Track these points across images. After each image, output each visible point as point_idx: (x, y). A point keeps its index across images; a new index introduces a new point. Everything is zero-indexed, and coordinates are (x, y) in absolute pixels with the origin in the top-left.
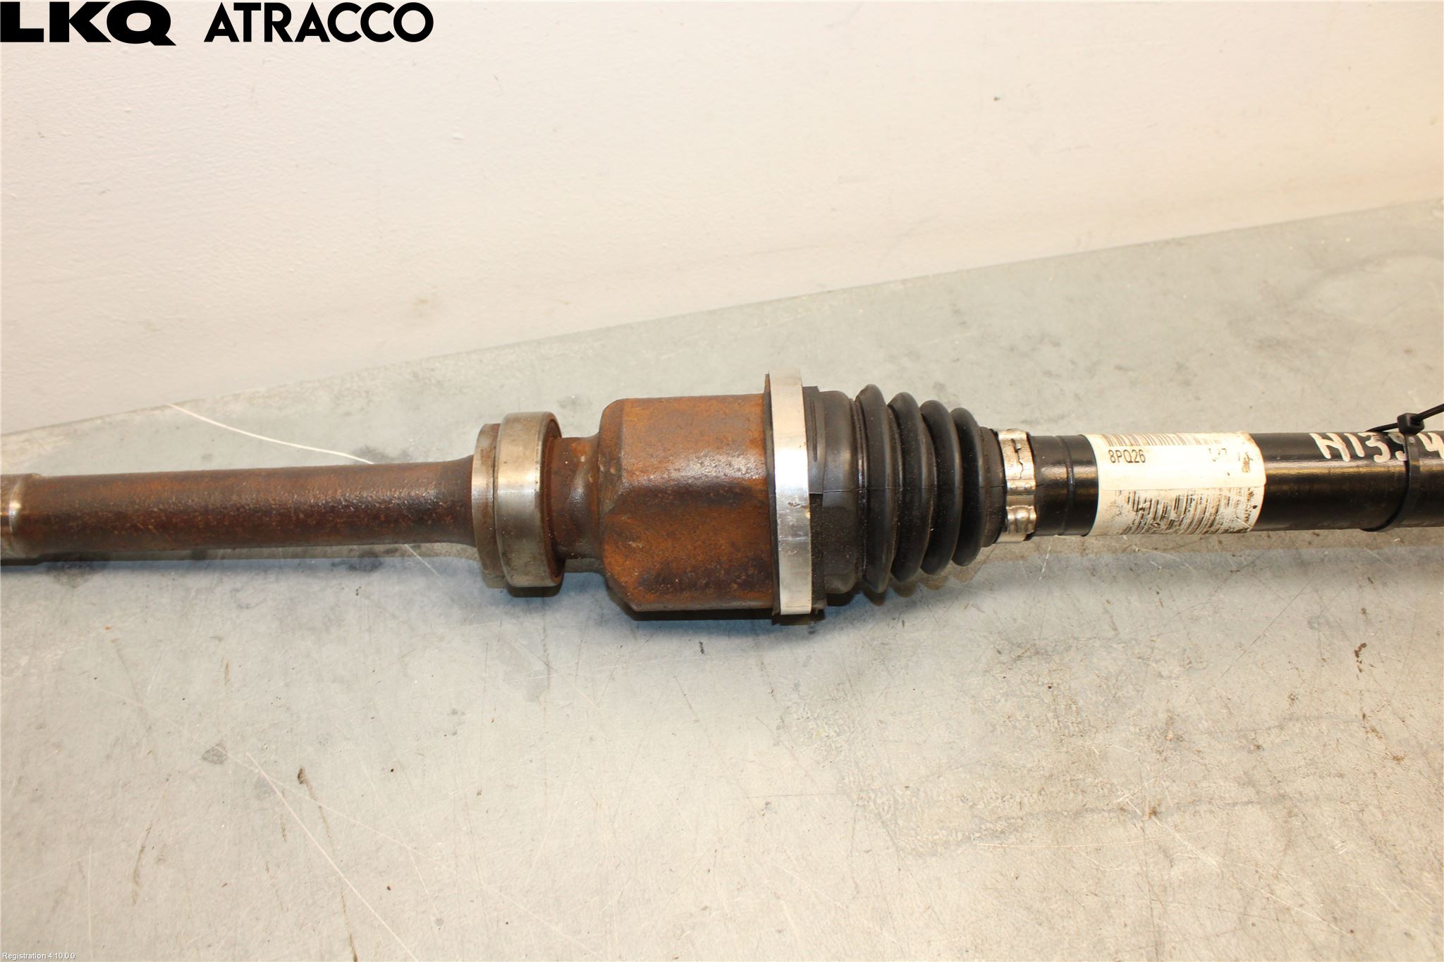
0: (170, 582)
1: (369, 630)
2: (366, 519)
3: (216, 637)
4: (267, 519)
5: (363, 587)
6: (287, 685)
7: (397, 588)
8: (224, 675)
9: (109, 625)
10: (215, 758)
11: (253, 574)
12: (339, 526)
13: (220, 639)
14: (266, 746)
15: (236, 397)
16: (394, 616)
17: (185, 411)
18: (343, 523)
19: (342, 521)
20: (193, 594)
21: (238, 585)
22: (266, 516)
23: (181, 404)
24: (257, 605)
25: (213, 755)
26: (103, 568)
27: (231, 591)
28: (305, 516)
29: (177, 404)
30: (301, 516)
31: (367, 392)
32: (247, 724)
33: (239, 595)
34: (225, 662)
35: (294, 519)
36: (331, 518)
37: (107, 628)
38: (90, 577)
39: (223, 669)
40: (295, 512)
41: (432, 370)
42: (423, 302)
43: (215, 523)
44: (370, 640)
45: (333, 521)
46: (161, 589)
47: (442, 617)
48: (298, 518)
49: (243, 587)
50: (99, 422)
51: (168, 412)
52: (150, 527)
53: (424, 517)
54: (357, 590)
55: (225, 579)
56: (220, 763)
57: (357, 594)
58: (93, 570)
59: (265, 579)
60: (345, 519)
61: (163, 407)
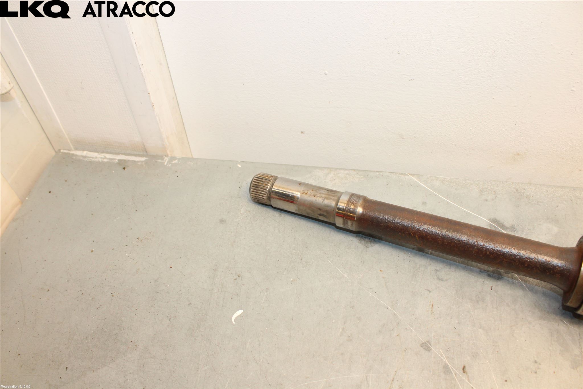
0: (408, 258)
1: (497, 308)
2: (518, 263)
3: (428, 290)
4: (472, 249)
5: (494, 286)
6: (459, 323)
7: (509, 292)
8: (431, 309)
9: (382, 270)
10: (426, 348)
11: (444, 265)
12: (504, 262)
13: (430, 292)
14: (449, 349)
15: (437, 178)
16: (508, 305)
17: (414, 179)
18: (506, 262)
19: (506, 260)
20: (418, 266)
21: (438, 268)
22: (471, 248)
23: (413, 175)
24: (446, 280)
25: (426, 346)
26: (380, 242)
27: (435, 270)
28: (490, 253)
29: (410, 174)
30: (488, 253)
31: (495, 192)
32: (441, 336)
33: (438, 273)
34: (432, 303)
35: (484, 253)
36: (501, 258)
37: (381, 271)
38: (374, 244)
39: (431, 306)
40: (485, 250)
41: (524, 189)
42: (518, 155)
43: (447, 244)
44: (497, 313)
45: (502, 259)
46: (404, 259)
47: (531, 312)
48: (486, 253)
49: (440, 270)
50: (378, 174)
51: (406, 177)
52: (416, 236)
53: (546, 271)
54: (491, 287)
55: (432, 263)
56: (428, 351)
57: (491, 289)
58: (375, 242)
59: (450, 269)
60: (508, 260)
61: (405, 174)
